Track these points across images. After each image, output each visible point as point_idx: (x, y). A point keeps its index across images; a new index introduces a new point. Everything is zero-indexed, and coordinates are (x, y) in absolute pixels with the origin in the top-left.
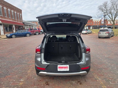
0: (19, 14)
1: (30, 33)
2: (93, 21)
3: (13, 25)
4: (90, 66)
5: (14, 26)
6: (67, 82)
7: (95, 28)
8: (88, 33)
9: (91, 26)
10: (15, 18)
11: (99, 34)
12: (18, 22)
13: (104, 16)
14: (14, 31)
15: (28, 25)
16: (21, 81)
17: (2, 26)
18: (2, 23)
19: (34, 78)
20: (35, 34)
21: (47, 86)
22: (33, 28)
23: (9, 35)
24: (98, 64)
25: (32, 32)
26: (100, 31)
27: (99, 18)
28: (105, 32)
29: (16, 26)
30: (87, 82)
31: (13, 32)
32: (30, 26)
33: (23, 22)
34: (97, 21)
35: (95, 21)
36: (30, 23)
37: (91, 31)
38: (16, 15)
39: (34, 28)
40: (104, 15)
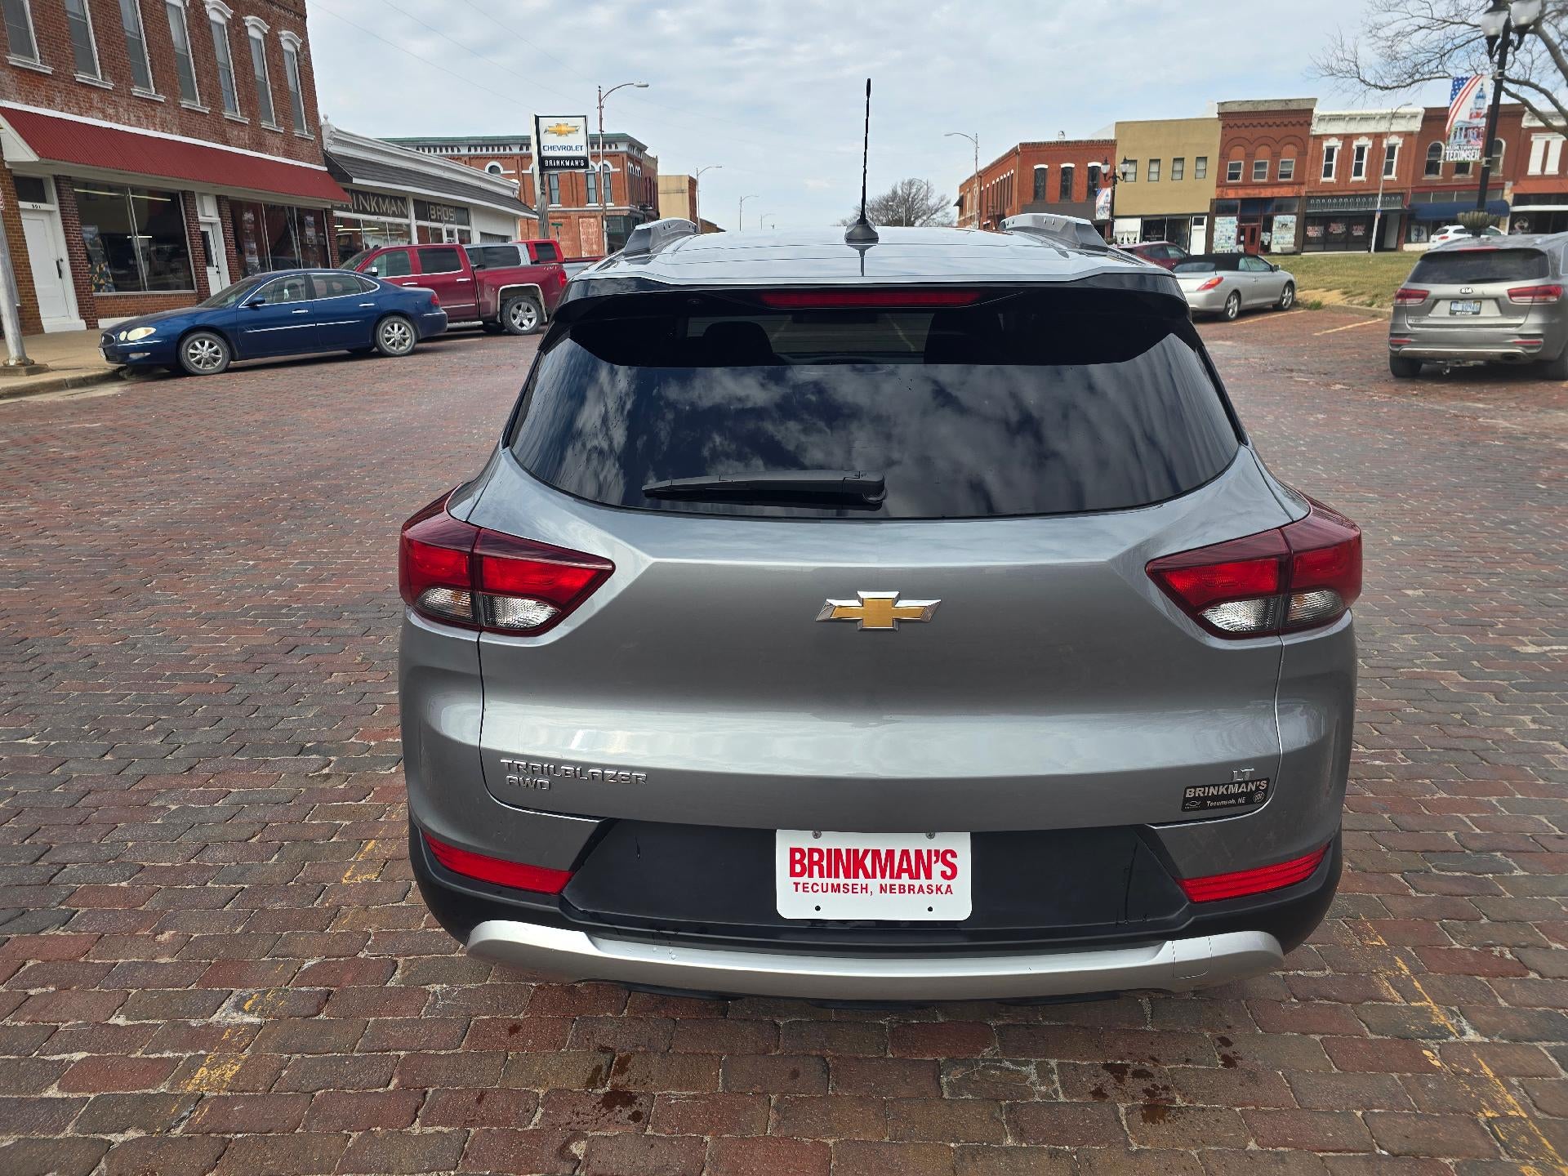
0: (272, 41)
1: (431, 304)
2: (1317, 129)
3: (189, 196)
4: (1333, 847)
5: (208, 214)
6: (937, 1070)
7: (1338, 229)
8: (1244, 313)
9: (1283, 206)
10: (213, 97)
11: (1408, 322)
12: (259, 147)
13: (1500, 45)
14: (218, 280)
15: (401, 198)
16: (210, 1037)
17: (54, 207)
18: (46, 173)
19: (412, 990)
20: (496, 327)
21: (617, 1127)
22: (465, 237)
23: (139, 334)
24: (1411, 775)
25: (446, 289)
26: (1417, 278)
27: (1414, 77)
28: (1501, 289)
29: (231, 210)
30: (1253, 1077)
31: (203, 294)
32: (424, 208)
33: (328, 159)
34: (1378, 137)
35: (1347, 138)
36: (434, 164)
37: (1284, 276)
38: (223, 52)
39: (476, 241)
40: (1495, 24)
